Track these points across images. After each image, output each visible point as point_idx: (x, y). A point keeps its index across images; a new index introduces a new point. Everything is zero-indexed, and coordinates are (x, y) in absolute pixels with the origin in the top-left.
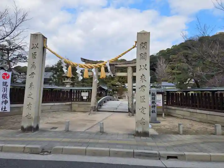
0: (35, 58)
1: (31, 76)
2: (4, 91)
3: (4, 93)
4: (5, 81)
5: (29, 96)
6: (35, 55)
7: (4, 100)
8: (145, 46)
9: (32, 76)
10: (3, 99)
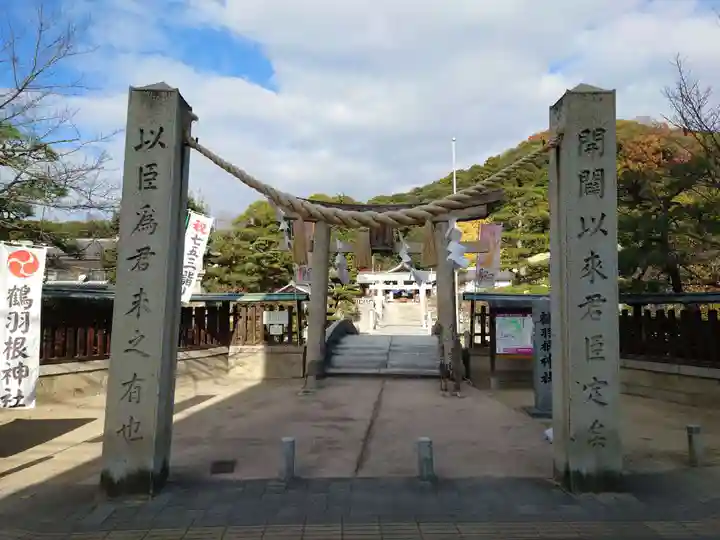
0: (154, 188)
1: (135, 261)
2: (11, 327)
3: (15, 336)
4: (20, 283)
5: (130, 346)
6: (150, 176)
7: (14, 363)
8: (599, 144)
9: (142, 261)
10: (10, 361)
